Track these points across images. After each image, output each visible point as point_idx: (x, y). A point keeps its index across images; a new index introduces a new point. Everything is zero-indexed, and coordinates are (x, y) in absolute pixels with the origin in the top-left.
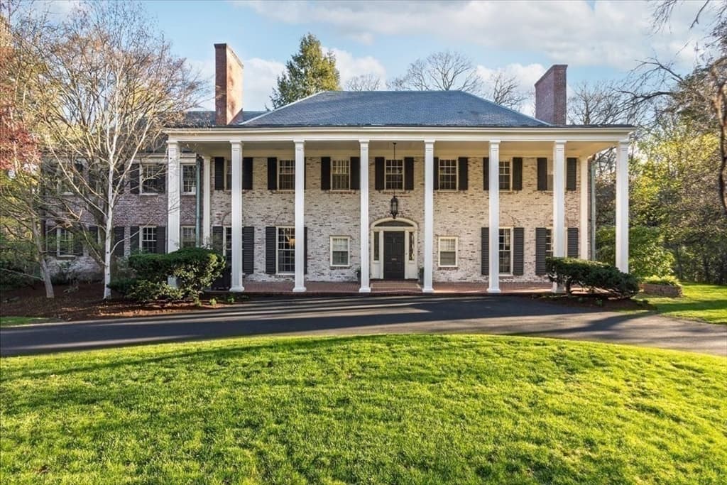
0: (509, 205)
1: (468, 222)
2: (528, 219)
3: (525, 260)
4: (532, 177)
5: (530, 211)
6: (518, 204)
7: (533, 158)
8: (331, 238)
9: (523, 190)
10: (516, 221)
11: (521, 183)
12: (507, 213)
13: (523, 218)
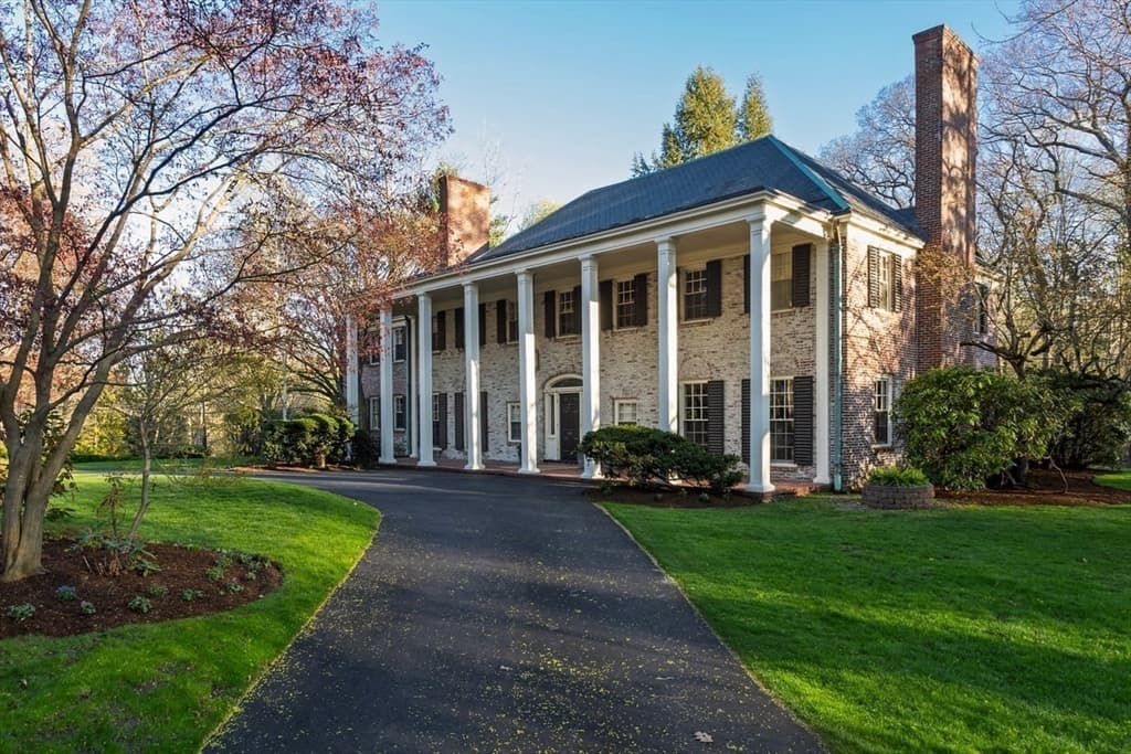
0: (705, 342)
1: (649, 375)
2: (732, 365)
3: (727, 435)
4: (738, 290)
5: (735, 351)
6: (717, 340)
7: (738, 258)
8: (509, 405)
9: (723, 316)
10: (713, 370)
11: (720, 303)
12: (700, 357)
13: (724, 363)
